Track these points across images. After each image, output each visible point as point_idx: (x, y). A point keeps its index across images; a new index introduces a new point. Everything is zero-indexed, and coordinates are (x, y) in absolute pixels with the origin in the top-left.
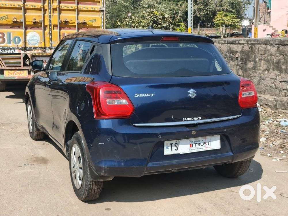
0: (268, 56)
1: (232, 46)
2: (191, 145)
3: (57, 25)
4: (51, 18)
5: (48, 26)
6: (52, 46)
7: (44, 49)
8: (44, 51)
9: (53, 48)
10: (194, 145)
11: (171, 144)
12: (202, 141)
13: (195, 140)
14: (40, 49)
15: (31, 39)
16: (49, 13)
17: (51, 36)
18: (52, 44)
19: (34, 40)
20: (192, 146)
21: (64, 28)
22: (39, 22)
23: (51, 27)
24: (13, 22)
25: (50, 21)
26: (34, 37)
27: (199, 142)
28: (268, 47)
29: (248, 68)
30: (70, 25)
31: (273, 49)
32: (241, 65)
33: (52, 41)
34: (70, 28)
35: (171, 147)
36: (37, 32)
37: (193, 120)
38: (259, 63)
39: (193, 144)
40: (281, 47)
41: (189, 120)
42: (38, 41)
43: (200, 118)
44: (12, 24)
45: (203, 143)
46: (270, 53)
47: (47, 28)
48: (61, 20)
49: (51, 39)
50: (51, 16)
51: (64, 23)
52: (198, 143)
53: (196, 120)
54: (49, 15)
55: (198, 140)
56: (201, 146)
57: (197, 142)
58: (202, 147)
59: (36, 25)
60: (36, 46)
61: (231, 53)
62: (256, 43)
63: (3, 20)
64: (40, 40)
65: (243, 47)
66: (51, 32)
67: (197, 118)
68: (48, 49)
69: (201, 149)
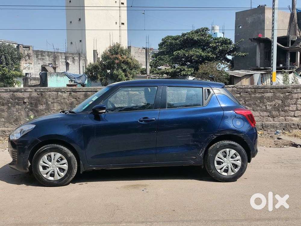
0: (61, 100)
1: (15, 93)
28: (60, 93)
29: (40, 110)
31: (65, 95)
32: (31, 108)
38: (52, 105)
40: (73, 93)
46: (63, 97)
61: (15, 99)
62: (46, 91)
65: (30, 94)
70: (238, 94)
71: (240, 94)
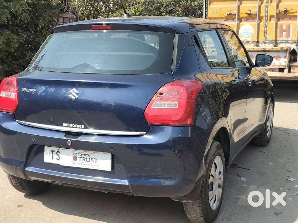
2: (74, 157)
3: (274, 16)
4: (268, 8)
5: (264, 18)
6: (266, 39)
7: (257, 43)
8: (257, 46)
9: (267, 42)
10: (78, 159)
11: (53, 151)
12: (89, 156)
13: (80, 153)
14: (253, 43)
15: (244, 32)
16: (266, 3)
17: (267, 28)
18: (266, 38)
19: (247, 33)
20: (75, 159)
21: (283, 19)
22: (253, 13)
23: (267, 18)
24: (227, 15)
25: (267, 12)
26: (248, 30)
27: (85, 157)
30: (290, 14)
33: (266, 34)
34: (290, 19)
35: (52, 154)
36: (251, 25)
37: (75, 127)
39: (76, 157)
41: (70, 127)
42: (251, 34)
43: (83, 126)
44: (226, 17)
45: (90, 158)
47: (263, 19)
48: (279, 9)
49: (266, 32)
50: (268, 5)
51: (282, 12)
52: (83, 158)
53: (78, 128)
54: (266, 5)
55: (83, 154)
56: (86, 162)
57: (82, 156)
58: (87, 164)
59: (250, 16)
60: (249, 39)
63: (217, 13)
64: (253, 33)
66: (266, 24)
67: (80, 126)
68: (262, 43)
69: (87, 166)
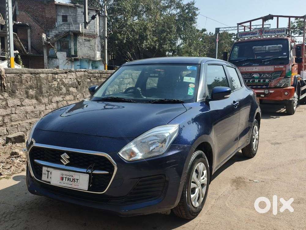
70: (88, 79)
71: (90, 79)
